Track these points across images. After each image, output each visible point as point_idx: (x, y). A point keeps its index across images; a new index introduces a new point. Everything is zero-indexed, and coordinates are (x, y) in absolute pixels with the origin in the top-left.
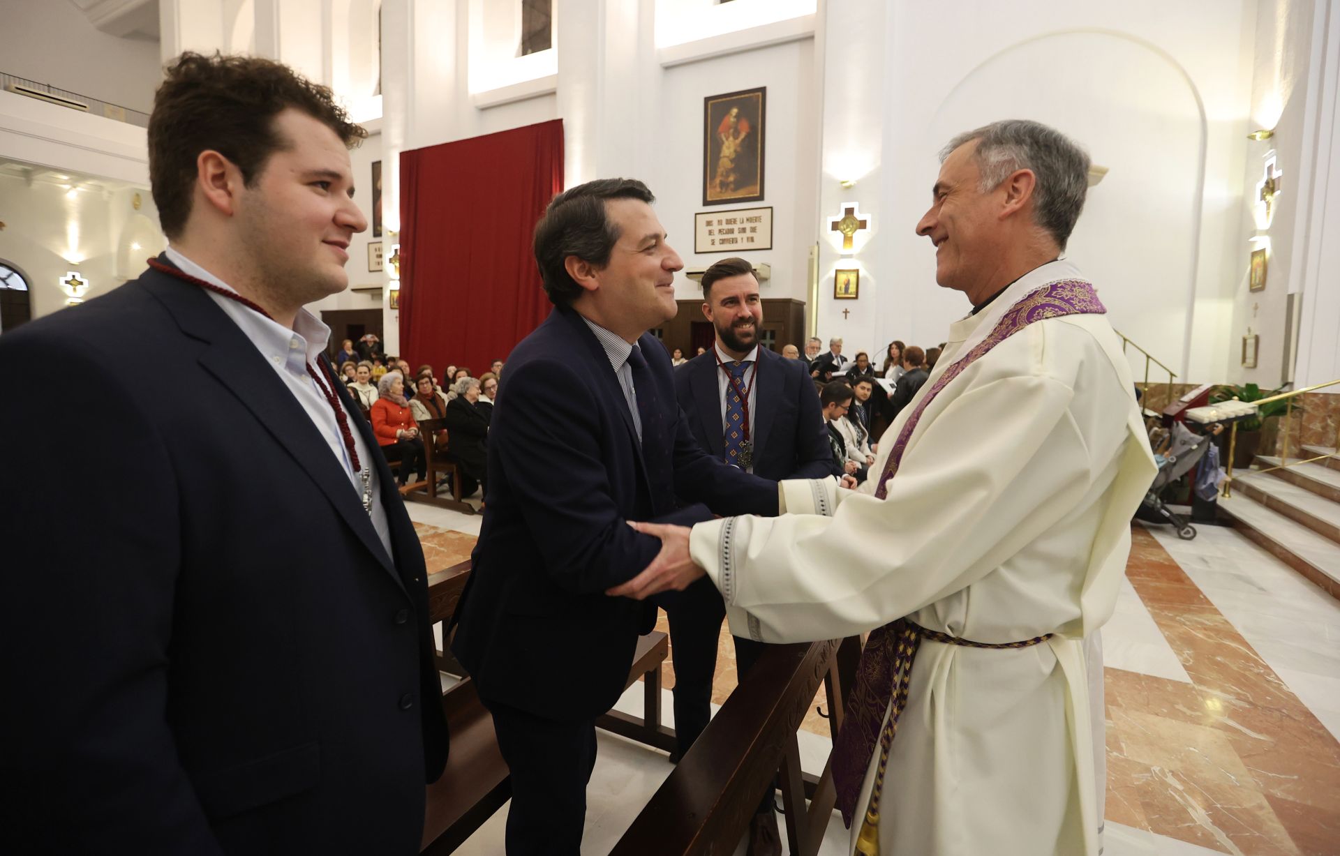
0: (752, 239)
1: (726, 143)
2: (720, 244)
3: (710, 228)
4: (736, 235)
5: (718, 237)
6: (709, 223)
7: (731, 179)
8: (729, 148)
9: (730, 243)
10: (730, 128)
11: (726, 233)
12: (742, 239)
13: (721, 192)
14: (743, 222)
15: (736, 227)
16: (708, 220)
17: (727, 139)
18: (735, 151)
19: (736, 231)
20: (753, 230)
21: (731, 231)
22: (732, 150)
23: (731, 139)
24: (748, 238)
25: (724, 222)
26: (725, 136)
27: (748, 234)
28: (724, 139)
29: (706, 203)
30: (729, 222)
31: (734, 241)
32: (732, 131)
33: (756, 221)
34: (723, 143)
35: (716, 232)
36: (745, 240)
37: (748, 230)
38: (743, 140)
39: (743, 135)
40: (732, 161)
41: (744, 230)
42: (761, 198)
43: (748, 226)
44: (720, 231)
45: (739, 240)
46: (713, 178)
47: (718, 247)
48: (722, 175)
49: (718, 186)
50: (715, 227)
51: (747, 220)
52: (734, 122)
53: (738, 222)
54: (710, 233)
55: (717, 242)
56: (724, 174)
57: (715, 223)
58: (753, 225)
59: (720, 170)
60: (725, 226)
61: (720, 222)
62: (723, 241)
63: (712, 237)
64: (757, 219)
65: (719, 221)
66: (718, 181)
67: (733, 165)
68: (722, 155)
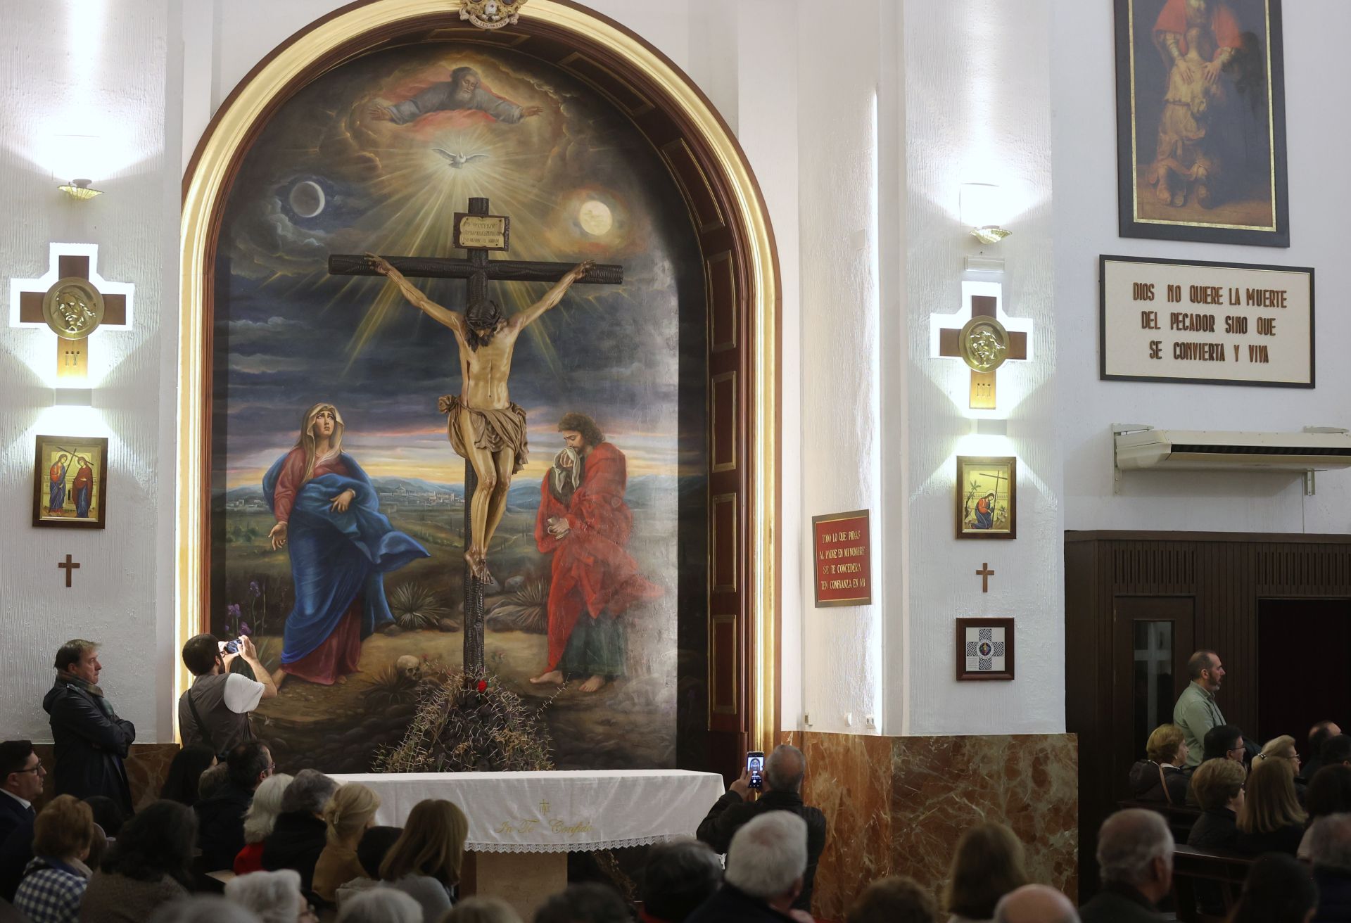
0: (1260, 354)
1: (1181, 65)
2: (1176, 357)
3: (1146, 306)
4: (1219, 335)
5: (1169, 337)
6: (1142, 292)
7: (1199, 169)
8: (1188, 80)
9: (1202, 358)
10: (1190, 26)
11: (1192, 328)
12: (1237, 348)
13: (1172, 204)
14: (1238, 302)
15: (1220, 312)
16: (1142, 280)
17: (1183, 54)
18: (1206, 92)
19: (1220, 325)
20: (1266, 327)
21: (1206, 323)
22: (1198, 87)
23: (1193, 55)
24: (1251, 348)
25: (1185, 294)
26: (1177, 42)
27: (1253, 337)
28: (1175, 53)
29: (1127, 229)
30: (1199, 294)
31: (1215, 353)
32: (1194, 32)
33: (1272, 304)
34: (1172, 61)
35: (1164, 321)
36: (1244, 353)
37: (1252, 326)
38: (1226, 67)
39: (1224, 55)
40: (1199, 118)
41: (1238, 325)
42: (1280, 239)
43: (1252, 313)
44: (1175, 318)
45: (1229, 352)
46: (1147, 157)
47: (1169, 366)
48: (1173, 155)
49: (1162, 185)
50: (1162, 307)
51: (1250, 296)
52: (1198, 10)
53: (1225, 299)
54: (1148, 320)
55: (1167, 350)
56: (1179, 152)
57: (1160, 292)
58: (1266, 312)
59: (1167, 139)
60: (1186, 306)
61: (1174, 293)
62: (1184, 351)
63: (1152, 335)
64: (1276, 298)
65: (1170, 288)
66: (1161, 169)
67: (1202, 134)
68: (1169, 96)
